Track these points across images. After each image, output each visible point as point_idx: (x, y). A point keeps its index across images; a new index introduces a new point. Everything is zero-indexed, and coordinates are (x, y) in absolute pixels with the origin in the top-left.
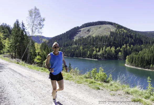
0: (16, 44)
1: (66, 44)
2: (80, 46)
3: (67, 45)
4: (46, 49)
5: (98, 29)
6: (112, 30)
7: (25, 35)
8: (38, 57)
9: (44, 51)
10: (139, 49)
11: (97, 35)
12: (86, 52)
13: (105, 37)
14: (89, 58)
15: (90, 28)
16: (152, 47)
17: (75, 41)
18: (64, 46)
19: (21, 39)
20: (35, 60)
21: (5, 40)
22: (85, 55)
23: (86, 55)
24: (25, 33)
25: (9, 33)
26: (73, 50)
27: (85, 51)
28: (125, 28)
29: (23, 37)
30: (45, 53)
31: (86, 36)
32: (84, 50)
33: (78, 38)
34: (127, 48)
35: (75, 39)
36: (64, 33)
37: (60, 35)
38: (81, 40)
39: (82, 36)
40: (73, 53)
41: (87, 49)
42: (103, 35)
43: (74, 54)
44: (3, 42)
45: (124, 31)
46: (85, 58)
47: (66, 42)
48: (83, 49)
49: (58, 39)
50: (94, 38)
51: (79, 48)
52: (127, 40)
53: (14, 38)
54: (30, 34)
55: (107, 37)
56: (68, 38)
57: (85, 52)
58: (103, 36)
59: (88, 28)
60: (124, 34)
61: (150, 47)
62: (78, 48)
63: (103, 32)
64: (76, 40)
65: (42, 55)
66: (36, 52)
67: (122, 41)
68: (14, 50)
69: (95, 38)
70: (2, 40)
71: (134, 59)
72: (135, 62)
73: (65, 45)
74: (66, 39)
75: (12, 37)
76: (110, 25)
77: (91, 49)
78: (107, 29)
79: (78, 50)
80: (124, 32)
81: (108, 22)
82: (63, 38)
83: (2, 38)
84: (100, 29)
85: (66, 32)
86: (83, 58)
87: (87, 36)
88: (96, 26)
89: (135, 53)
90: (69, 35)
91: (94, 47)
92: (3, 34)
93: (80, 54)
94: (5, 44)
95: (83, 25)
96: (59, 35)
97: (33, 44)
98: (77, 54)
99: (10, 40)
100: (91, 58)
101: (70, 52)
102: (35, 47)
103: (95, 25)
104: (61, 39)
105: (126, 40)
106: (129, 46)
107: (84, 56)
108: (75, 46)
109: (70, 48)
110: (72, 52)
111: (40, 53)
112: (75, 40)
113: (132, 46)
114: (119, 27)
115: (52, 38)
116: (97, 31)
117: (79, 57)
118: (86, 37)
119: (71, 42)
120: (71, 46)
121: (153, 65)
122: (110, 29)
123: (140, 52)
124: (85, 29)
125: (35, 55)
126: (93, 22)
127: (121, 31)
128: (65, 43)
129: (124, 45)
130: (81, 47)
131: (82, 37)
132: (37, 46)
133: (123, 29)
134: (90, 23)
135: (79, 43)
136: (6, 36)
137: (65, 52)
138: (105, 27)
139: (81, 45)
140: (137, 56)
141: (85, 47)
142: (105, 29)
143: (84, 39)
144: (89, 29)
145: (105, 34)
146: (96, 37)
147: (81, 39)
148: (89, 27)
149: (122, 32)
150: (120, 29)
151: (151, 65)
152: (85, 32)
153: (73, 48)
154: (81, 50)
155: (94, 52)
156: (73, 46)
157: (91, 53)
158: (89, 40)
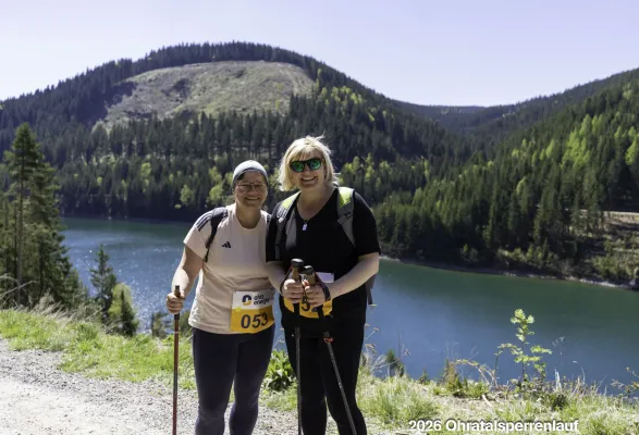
1: (56, 145)
2: (139, 163)
5: (233, 81)
6: (296, 91)
10: (413, 177)
11: (228, 107)
12: (172, 192)
13: (266, 122)
15: (193, 74)
16: (466, 172)
17: (113, 135)
23: (170, 206)
26: (99, 180)
27: (166, 186)
28: (357, 87)
31: (167, 113)
32: (164, 181)
33: (127, 119)
34: (364, 173)
35: (110, 124)
36: (47, 90)
37: (22, 97)
38: (143, 131)
39: (148, 111)
40: (98, 196)
41: (176, 175)
42: (257, 108)
45: (353, 97)
47: (59, 140)
48: (157, 174)
50: (214, 120)
51: (134, 172)
52: (366, 138)
55: (274, 122)
56: (72, 117)
57: (167, 193)
58: (255, 115)
59: (178, 72)
60: (350, 113)
61: (455, 170)
62: (124, 172)
63: (256, 96)
64: (117, 132)
67: (341, 140)
69: (217, 123)
71: (398, 221)
72: (401, 238)
74: (61, 120)
76: (290, 66)
77: (196, 174)
78: (275, 84)
79: (129, 179)
80: (351, 103)
81: (278, 49)
82: (40, 113)
84: (243, 82)
85: (61, 84)
87: (176, 110)
88: (221, 65)
89: (398, 198)
90: (75, 102)
91: (215, 168)
95: (153, 53)
101: (84, 192)
103: (217, 60)
104: (31, 119)
105: (360, 138)
106: (374, 168)
108: (112, 158)
109: (79, 167)
110: (95, 189)
112: (108, 131)
113: (384, 164)
114: (331, 78)
116: (228, 89)
118: (172, 117)
120: (88, 159)
121: (469, 250)
122: (288, 83)
123: (418, 191)
124: (166, 75)
126: (206, 45)
127: (337, 99)
128: (54, 140)
129: (351, 161)
130: (144, 165)
131: (150, 115)
133: (348, 90)
134: (193, 46)
135: (135, 142)
138: (266, 75)
139: (142, 154)
140: (410, 209)
141: (166, 166)
142: (267, 84)
143: (157, 124)
144: (184, 77)
145: (266, 109)
146: (222, 116)
147: (143, 123)
148: (187, 67)
149: (342, 99)
150: (335, 89)
151: (465, 248)
152: (163, 91)
153: (99, 172)
154: (144, 178)
155: (213, 189)
156: (97, 160)
157: (197, 195)
158: (187, 131)
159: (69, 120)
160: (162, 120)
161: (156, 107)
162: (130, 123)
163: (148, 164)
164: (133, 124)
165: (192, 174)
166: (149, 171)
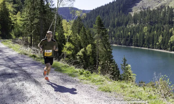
0: (32, 22)
1: (116, 21)
2: (143, 27)
3: (119, 24)
4: (82, 30)
7: (47, 5)
8: (68, 45)
9: (77, 34)
12: (155, 38)
14: (161, 49)
17: (134, 17)
18: (114, 26)
19: (39, 13)
20: (65, 50)
21: (15, 16)
22: (153, 43)
23: (155, 43)
24: (46, 3)
25: (21, 3)
26: (129, 33)
27: (153, 35)
29: (43, 9)
30: (80, 38)
32: (152, 33)
33: (139, 11)
35: (133, 13)
37: (105, 5)
38: (145, 15)
40: (129, 39)
41: (157, 31)
43: (131, 41)
44: (12, 19)
46: (153, 48)
47: (116, 19)
48: (150, 31)
49: (102, 12)
51: (142, 30)
53: (30, 11)
54: (53, 3)
56: (121, 11)
57: (153, 38)
62: (138, 30)
64: (136, 15)
65: (74, 41)
66: (64, 36)
68: (29, 31)
70: (11, 14)
73: (116, 23)
74: (117, 12)
75: (25, 9)
77: (165, 31)
79: (139, 33)
82: (111, 10)
83: (10, 11)
86: (149, 48)
87: (158, 6)
90: (122, 5)
92: (12, 4)
93: (144, 41)
94: (15, 22)
96: (103, 6)
97: (59, 23)
98: (137, 40)
99: (23, 15)
100: (165, 49)
101: (124, 37)
102: (62, 27)
104: (107, 12)
107: (151, 45)
108: (134, 25)
109: (123, 29)
110: (128, 36)
111: (71, 38)
112: (133, 15)
115: (91, 11)
117: (142, 47)
118: (156, 9)
119: (126, 19)
120: (126, 25)
125: (64, 41)
128: (114, 20)
130: (145, 28)
131: (148, 8)
132: (65, 24)
135: (142, 19)
136: (16, 8)
137: (114, 37)
141: (153, 27)
143: (150, 12)
147: (145, 11)
153: (129, 30)
154: (145, 33)
155: (172, 37)
156: (129, 26)
157: (165, 39)
158: (162, 14)
159: (120, 12)
160: (152, 10)
161: (150, 5)
162: (140, 12)
163: (147, 27)
164: (141, 12)
165: (163, 31)
166: (147, 30)
